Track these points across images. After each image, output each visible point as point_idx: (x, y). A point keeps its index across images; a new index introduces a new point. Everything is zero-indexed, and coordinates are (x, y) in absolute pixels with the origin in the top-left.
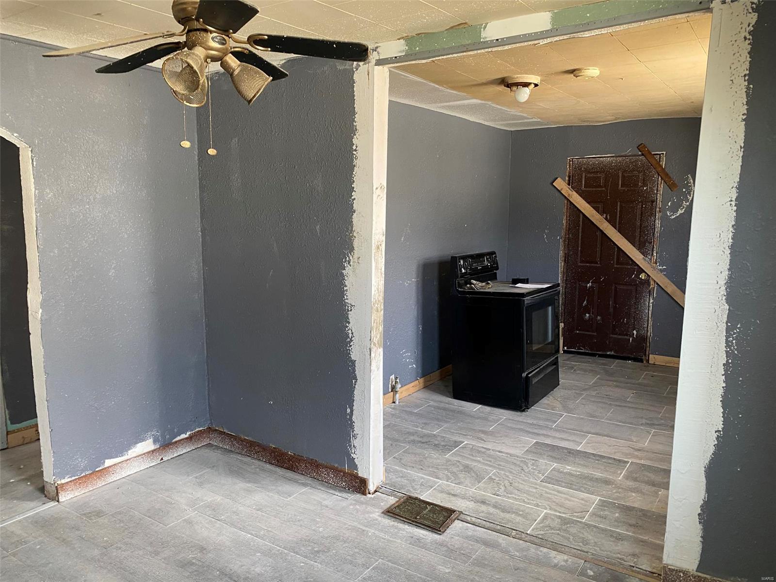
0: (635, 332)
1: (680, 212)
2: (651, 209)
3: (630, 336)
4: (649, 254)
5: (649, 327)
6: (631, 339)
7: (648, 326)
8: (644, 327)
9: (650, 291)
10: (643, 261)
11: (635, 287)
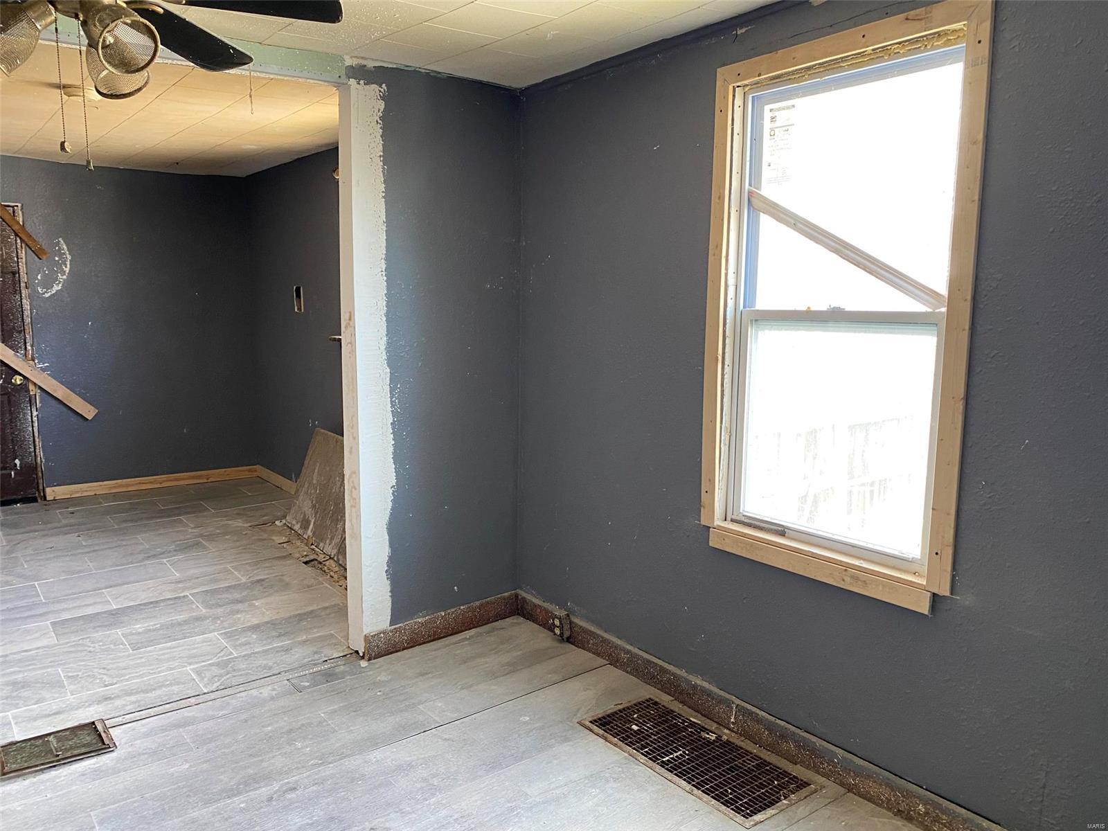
0: (17, 462)
1: (56, 288)
2: (14, 284)
3: (11, 469)
4: (20, 347)
5: (37, 451)
6: (13, 473)
7: (35, 449)
8: (30, 452)
9: (30, 400)
10: (14, 358)
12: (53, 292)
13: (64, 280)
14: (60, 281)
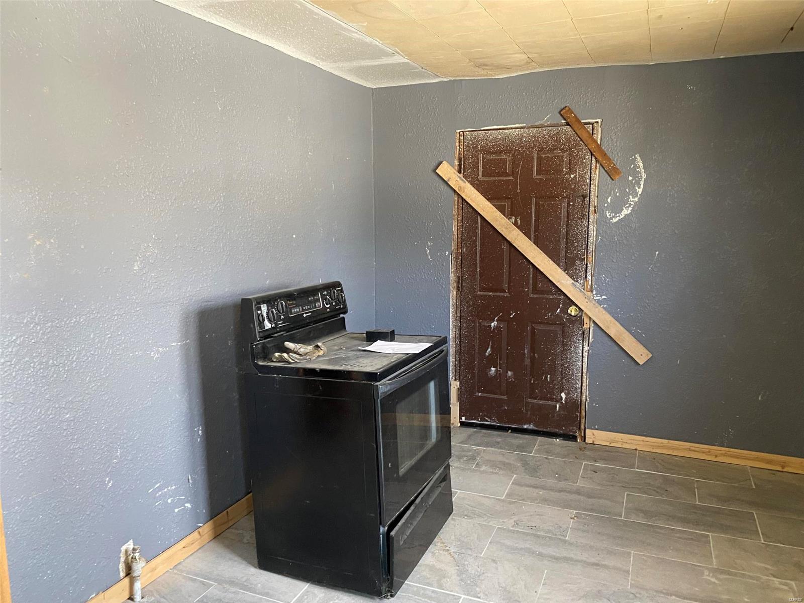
0: (563, 395)
1: (626, 212)
2: (583, 208)
3: (557, 401)
4: (581, 276)
5: (584, 388)
6: (558, 406)
7: (582, 386)
8: (576, 388)
9: (583, 333)
10: (572, 289)
11: (561, 326)
12: (621, 217)
13: (635, 203)
14: (630, 205)
